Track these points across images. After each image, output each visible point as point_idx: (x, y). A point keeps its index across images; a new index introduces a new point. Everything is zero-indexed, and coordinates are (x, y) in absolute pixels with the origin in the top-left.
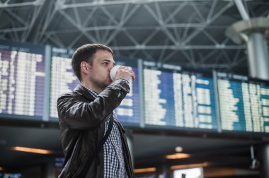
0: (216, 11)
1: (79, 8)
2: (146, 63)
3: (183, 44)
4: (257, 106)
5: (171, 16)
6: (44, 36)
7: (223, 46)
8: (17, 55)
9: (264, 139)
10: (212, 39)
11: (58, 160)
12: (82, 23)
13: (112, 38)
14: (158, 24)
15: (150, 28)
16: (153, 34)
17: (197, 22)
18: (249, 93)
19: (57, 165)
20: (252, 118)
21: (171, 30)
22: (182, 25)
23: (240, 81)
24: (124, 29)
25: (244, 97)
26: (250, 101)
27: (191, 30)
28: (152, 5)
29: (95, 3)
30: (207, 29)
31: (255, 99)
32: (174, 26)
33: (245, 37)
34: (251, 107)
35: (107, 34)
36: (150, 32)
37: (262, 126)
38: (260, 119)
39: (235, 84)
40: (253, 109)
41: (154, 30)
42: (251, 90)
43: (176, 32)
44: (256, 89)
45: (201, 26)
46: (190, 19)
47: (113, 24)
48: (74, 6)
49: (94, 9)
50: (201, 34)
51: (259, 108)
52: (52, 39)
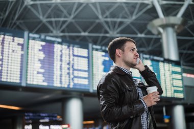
0: (140, 10)
1: (41, 4)
2: (95, 47)
3: (115, 32)
4: (169, 79)
5: (108, 13)
6: (15, 24)
7: (143, 35)
8: (4, 38)
9: (173, 102)
10: (135, 30)
11: (26, 114)
12: (43, 16)
13: (64, 26)
14: (97, 18)
15: (92, 20)
16: (94, 25)
17: (125, 18)
18: (164, 70)
19: (26, 118)
20: (166, 87)
21: (107, 23)
22: (115, 20)
23: (158, 61)
24: (73, 21)
25: (161, 72)
26: (165, 75)
27: (121, 23)
28: (94, 4)
29: (53, 1)
30: (132, 23)
31: (168, 74)
32: (109, 20)
33: (161, 30)
34: (165, 80)
35: (61, 23)
36: (92, 23)
37: (173, 93)
38: (171, 88)
39: (155, 63)
40: (167, 81)
41: (94, 22)
42: (165, 67)
43: (110, 24)
44: (169, 67)
45: (128, 21)
46: (121, 15)
47: (65, 17)
48: (38, 2)
49: (53, 5)
50: (128, 26)
51: (170, 80)
52: (21, 26)
